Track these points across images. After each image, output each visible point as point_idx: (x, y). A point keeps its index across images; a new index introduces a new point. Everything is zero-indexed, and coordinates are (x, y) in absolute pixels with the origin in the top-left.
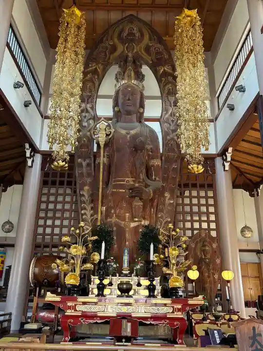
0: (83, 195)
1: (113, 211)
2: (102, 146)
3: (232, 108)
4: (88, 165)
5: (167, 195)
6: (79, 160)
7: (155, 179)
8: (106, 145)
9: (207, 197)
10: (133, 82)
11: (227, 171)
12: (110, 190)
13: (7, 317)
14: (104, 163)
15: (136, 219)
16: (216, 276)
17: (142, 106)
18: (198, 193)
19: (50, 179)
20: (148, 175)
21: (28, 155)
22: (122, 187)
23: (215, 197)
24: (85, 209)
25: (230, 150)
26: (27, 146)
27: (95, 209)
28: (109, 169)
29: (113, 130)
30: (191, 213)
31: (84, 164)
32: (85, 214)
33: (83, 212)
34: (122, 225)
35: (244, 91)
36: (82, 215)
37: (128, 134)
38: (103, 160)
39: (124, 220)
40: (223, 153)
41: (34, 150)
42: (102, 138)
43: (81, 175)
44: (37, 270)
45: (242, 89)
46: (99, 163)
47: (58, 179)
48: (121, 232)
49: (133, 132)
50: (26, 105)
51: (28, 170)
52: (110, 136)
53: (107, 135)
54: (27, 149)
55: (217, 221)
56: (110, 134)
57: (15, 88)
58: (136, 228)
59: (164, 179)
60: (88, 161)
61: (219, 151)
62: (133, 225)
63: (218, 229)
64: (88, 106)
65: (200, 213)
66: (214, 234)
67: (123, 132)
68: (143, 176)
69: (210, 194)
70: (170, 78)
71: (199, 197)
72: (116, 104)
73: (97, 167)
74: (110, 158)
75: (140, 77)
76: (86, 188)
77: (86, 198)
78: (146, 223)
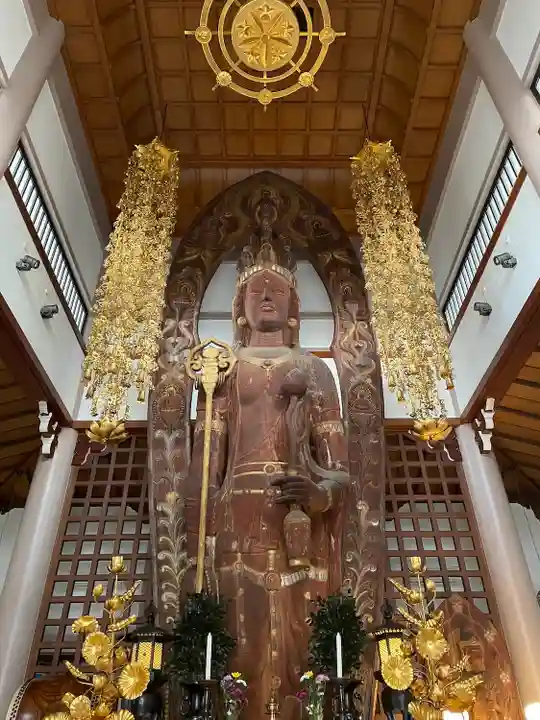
0: (164, 514)
1: (234, 546)
2: (209, 393)
3: (484, 311)
4: (179, 442)
5: (362, 507)
6: (158, 433)
7: (334, 466)
8: (218, 391)
10: (274, 268)
11: (487, 452)
12: (229, 491)
14: (213, 432)
15: (297, 562)
19: (90, 484)
20: (317, 455)
21: (44, 427)
22: (257, 481)
23: (469, 518)
24: (167, 548)
25: (490, 403)
26: (43, 406)
27: (190, 548)
28: (225, 445)
31: (169, 440)
32: (167, 561)
33: (161, 556)
34: (260, 583)
35: (514, 265)
36: (160, 563)
37: (267, 365)
38: (211, 425)
39: (263, 567)
40: (474, 413)
41: (60, 419)
42: (210, 378)
43: (162, 465)
45: (508, 262)
46: (203, 433)
47: (109, 483)
49: (277, 362)
50: (46, 315)
51: (42, 465)
52: (228, 372)
53: (221, 370)
54: (43, 414)
55: (482, 574)
56: (226, 369)
57: (20, 270)
58: (297, 589)
59: (354, 468)
60: (176, 434)
61: (462, 412)
62: (286, 580)
63: (487, 593)
64: (183, 323)
65: (440, 555)
67: (257, 362)
68: (305, 456)
70: (347, 272)
71: (432, 516)
72: (239, 312)
73: (196, 441)
74: (228, 418)
76: (171, 496)
77: (171, 521)
78: (320, 574)
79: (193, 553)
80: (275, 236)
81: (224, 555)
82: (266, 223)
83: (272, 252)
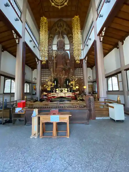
2: (54, 57)
3: (87, 46)
4: (52, 63)
5: (71, 70)
6: (49, 62)
7: (68, 66)
9: (81, 70)
11: (86, 63)
12: (57, 69)
13: (37, 98)
14: (55, 62)
16: (82, 88)
17: (64, 46)
18: (79, 69)
19: (43, 67)
20: (66, 65)
21: (37, 61)
22: (60, 68)
23: (83, 70)
24: (52, 74)
25: (87, 57)
26: (36, 58)
27: (54, 74)
28: (56, 63)
29: (57, 53)
30: (77, 74)
32: (52, 75)
38: (55, 61)
39: (61, 76)
40: (85, 58)
41: (38, 60)
42: (54, 55)
43: (50, 65)
44: (42, 88)
45: (90, 39)
46: (54, 62)
47: (45, 67)
48: (60, 79)
49: (62, 53)
50: (34, 47)
51: (37, 65)
53: (56, 54)
55: (83, 76)
57: (30, 42)
58: (64, 78)
59: (70, 66)
62: (63, 77)
63: (83, 77)
64: (51, 47)
65: (79, 74)
66: (82, 78)
67: (60, 53)
69: (82, 69)
70: (71, 38)
71: (79, 70)
72: (57, 46)
73: (54, 63)
75: (63, 38)
76: (52, 69)
77: (52, 71)
78: (66, 76)
79: (54, 75)
80: (62, 33)
81: (57, 75)
82: (60, 31)
83: (61, 36)
